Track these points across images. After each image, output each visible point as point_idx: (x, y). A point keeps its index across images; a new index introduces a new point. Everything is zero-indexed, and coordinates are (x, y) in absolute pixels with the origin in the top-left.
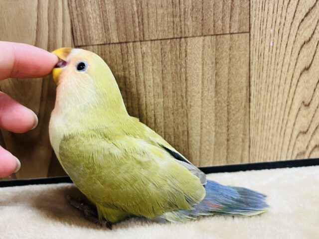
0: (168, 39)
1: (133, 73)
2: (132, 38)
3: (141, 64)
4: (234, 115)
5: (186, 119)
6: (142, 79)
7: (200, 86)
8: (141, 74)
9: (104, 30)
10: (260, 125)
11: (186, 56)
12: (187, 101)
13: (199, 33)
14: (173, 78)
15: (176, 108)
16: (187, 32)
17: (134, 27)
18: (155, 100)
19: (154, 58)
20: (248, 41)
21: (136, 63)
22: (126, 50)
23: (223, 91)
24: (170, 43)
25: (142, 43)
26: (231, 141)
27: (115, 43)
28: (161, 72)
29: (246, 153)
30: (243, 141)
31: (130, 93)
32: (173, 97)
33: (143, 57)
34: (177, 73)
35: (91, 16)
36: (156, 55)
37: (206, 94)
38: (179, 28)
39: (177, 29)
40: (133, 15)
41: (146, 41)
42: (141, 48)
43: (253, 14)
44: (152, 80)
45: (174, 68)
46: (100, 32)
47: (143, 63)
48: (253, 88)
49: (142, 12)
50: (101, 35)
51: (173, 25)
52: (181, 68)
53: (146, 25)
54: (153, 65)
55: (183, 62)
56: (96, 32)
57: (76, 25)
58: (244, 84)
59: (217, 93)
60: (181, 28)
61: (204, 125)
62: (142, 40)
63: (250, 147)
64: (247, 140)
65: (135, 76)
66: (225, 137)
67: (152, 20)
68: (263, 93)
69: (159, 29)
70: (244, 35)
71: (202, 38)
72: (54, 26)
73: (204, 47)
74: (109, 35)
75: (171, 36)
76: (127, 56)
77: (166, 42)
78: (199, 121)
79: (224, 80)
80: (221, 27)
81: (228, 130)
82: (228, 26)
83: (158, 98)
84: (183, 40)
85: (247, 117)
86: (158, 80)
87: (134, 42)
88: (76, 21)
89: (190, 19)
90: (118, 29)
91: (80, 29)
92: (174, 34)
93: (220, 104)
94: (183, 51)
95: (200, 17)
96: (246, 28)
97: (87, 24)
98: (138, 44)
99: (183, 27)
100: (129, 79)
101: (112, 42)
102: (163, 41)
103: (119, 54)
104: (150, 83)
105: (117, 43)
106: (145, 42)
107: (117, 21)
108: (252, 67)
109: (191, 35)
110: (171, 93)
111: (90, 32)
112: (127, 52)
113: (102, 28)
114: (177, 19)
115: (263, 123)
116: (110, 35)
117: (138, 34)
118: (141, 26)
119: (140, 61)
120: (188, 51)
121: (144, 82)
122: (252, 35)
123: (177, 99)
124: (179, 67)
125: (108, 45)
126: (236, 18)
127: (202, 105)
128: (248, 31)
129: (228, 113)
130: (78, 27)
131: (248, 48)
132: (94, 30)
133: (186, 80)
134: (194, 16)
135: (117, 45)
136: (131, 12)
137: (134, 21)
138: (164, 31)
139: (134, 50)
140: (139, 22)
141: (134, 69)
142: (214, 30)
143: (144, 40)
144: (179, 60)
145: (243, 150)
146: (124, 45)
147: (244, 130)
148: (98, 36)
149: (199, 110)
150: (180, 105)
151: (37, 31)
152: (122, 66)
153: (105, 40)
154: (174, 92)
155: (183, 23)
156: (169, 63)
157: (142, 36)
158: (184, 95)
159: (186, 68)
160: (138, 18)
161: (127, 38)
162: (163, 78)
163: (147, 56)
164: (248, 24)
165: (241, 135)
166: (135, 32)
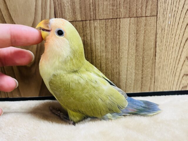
0: (110, 19)
1: (89, 38)
2: (89, 18)
3: (93, 34)
4: (146, 63)
5: (118, 65)
6: (94, 42)
7: (127, 47)
8: (93, 39)
9: (73, 13)
10: (161, 70)
11: (119, 29)
12: (119, 55)
13: (127, 16)
14: (112, 41)
15: (112, 59)
16: (120, 15)
17: (90, 12)
18: (101, 54)
19: (101, 29)
20: (156, 21)
21: (91, 33)
22: (85, 25)
23: (140, 50)
24: (111, 21)
25: (95, 21)
26: (144, 78)
27: (79, 21)
28: (105, 38)
29: (152, 86)
30: (151, 79)
31: (86, 50)
32: (111, 52)
33: (95, 29)
34: (114, 39)
35: (66, 5)
36: (102, 28)
37: (130, 51)
38: (116, 13)
39: (115, 13)
40: (90, 4)
41: (97, 20)
42: (94, 24)
43: (159, 5)
44: (99, 42)
45: (112, 35)
46: (71, 14)
47: (95, 32)
48: (157, 48)
49: (95, 3)
50: (71, 16)
51: (113, 11)
52: (116, 36)
53: (97, 11)
54: (100, 34)
55: (118, 33)
56: (69, 14)
57: (57, 10)
58: (153, 46)
59: (137, 50)
60: (117, 13)
61: (129, 69)
62: (95, 19)
63: (154, 82)
64: (154, 78)
65: (90, 40)
66: (140, 76)
67: (101, 8)
68: (163, 51)
69: (105, 13)
70: (153, 17)
71: (129, 19)
72: (45, 10)
73: (130, 24)
74: (76, 16)
75: (111, 17)
76: (86, 28)
77: (108, 21)
78: (126, 67)
79: (141, 43)
80: (140, 13)
81: (142, 72)
82: (144, 12)
83: (103, 53)
84: (118, 19)
85: (154, 65)
86: (103, 42)
87: (90, 20)
88: (57, 8)
89: (123, 8)
90: (81, 13)
91: (59, 13)
92: (113, 16)
93: (138, 57)
94: (118, 25)
95: (128, 7)
96: (155, 13)
97: (63, 10)
98: (92, 21)
99: (118, 12)
100: (87, 42)
101: (77, 20)
102: (106, 20)
103: (81, 27)
104: (98, 44)
105: (81, 21)
106: (96, 21)
107: (81, 8)
108: (158, 36)
109: (123, 17)
110: (110, 50)
111: (65, 14)
112: (86, 26)
113: (72, 12)
114: (115, 8)
115: (163, 69)
116: (77, 16)
117: (92, 16)
118: (94, 12)
119: (93, 31)
120: (121, 26)
121: (95, 44)
122: (158, 17)
123: (113, 54)
124: (115, 35)
125: (75, 22)
126: (149, 7)
127: (128, 58)
128: (156, 15)
129: (143, 62)
130: (58, 11)
131: (156, 25)
132: (67, 13)
133: (119, 43)
134: (125, 6)
135: (80, 22)
136: (89, 3)
137: (90, 8)
138: (107, 14)
139: (90, 25)
140: (93, 9)
141: (89, 36)
142: (136, 14)
143: (96, 20)
144: (115, 31)
145: (151, 84)
146: (84, 22)
147: (152, 72)
148: (70, 16)
149: (126, 60)
150: (115, 57)
151: (35, 13)
152: (83, 34)
153: (73, 19)
154: (112, 49)
155: (118, 10)
156: (110, 33)
157: (95, 17)
158: (118, 52)
159: (119, 36)
160: (93, 6)
161: (86, 18)
162: (106, 42)
163: (97, 29)
164: (156, 11)
165: (150, 75)
166: (90, 15)
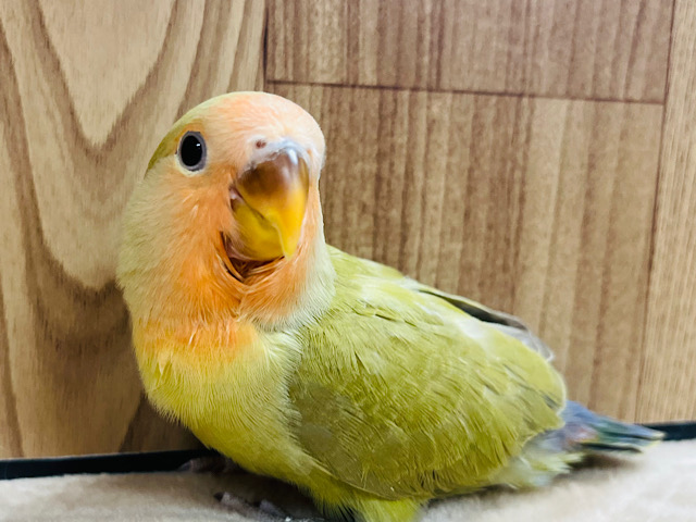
0: (492, 94)
1: (400, 169)
2: (411, 80)
3: (421, 149)
4: (615, 298)
5: (509, 300)
6: (419, 185)
7: (550, 220)
8: (419, 174)
9: (345, 49)
10: (666, 329)
11: (528, 141)
12: (517, 254)
13: (561, 89)
14: (492, 191)
15: (489, 269)
16: (536, 85)
17: (420, 53)
18: (442, 246)
19: (456, 136)
20: (660, 123)
21: (412, 145)
22: (390, 108)
23: (598, 237)
24: (497, 103)
25: (434, 94)
26: (605, 366)
27: (368, 87)
28: (466, 174)
29: (632, 397)
30: (629, 367)
31: (383, 221)
32: (488, 239)
33: (430, 130)
34: (502, 181)
35: (319, 8)
36: (460, 129)
37: (561, 239)
38: (520, 72)
39: (515, 73)
40: (421, 21)
41: (443, 91)
42: (429, 108)
43: (676, 60)
44: (442, 193)
45: (498, 166)
46: (335, 52)
47: (427, 146)
48: (661, 236)
49: (442, 20)
50: (336, 61)
51: (509, 62)
52: (513, 170)
53: (447, 52)
54: (451, 153)
55: (519, 155)
56: (326, 52)
57: (277, 26)
58: (645, 226)
59: (585, 238)
60: (524, 71)
61: (549, 319)
62: (434, 85)
63: (640, 382)
64: (637, 364)
65: (402, 177)
66: (590, 352)
67: (463, 42)
68: (680, 249)
69: (476, 67)
70: (652, 108)
71: (566, 103)
72: (220, 18)
73: (568, 124)
74: (356, 62)
75: (500, 87)
76: (393, 123)
77: (488, 100)
78: (539, 309)
79: (602, 209)
80: (607, 83)
81: (599, 337)
82: (623, 82)
83: (451, 240)
84: (525, 101)
85: (642, 306)
86: (458, 193)
87: (415, 89)
88: (279, 15)
89: (547, 54)
90: (380, 51)
91: (286, 38)
92: (507, 83)
93: (588, 269)
94: (523, 126)
95: (567, 52)
96: (658, 92)
97: (304, 27)
98: (423, 95)
99: (529, 67)
100: (389, 184)
101: (361, 82)
102: (482, 98)
103: (374, 114)
104: (437, 198)
105: (374, 88)
106: (438, 94)
107: (381, 30)
108: (664, 185)
109: (543, 91)
110: (484, 230)
111: (311, 50)
112: (395, 112)
113: (343, 44)
114: (518, 50)
115: (673, 326)
116: (360, 64)
117: (425, 72)
118: (436, 54)
119: (421, 139)
120: (535, 130)
121: (424, 197)
122: (669, 111)
123: (495, 247)
124: (509, 165)
125: (349, 90)
126: (642, 65)
127: (550, 268)
128: (662, 97)
129: (605, 292)
130: (282, 30)
131: (658, 141)
132: (320, 46)
133: (522, 199)
134: (557, 47)
135: (371, 91)
136: (416, 15)
137: (420, 39)
138: (486, 73)
139: (409, 111)
140: (432, 43)
141: (404, 160)
142: (594, 88)
143: (439, 89)
144: (510, 149)
145: (627, 389)
146: (389, 95)
147: (634, 339)
148: (331, 61)
149: (542, 279)
150: (499, 262)
151: (170, 25)
152: (376, 147)
153: (345, 74)
154: (490, 227)
155: (529, 59)
156: (488, 153)
157: (434, 77)
158: (512, 237)
159: (524, 169)
160: (432, 30)
161: (398, 77)
162: (470, 190)
163: (439, 130)
164: (663, 84)
165: (625, 351)
166: (419, 67)
